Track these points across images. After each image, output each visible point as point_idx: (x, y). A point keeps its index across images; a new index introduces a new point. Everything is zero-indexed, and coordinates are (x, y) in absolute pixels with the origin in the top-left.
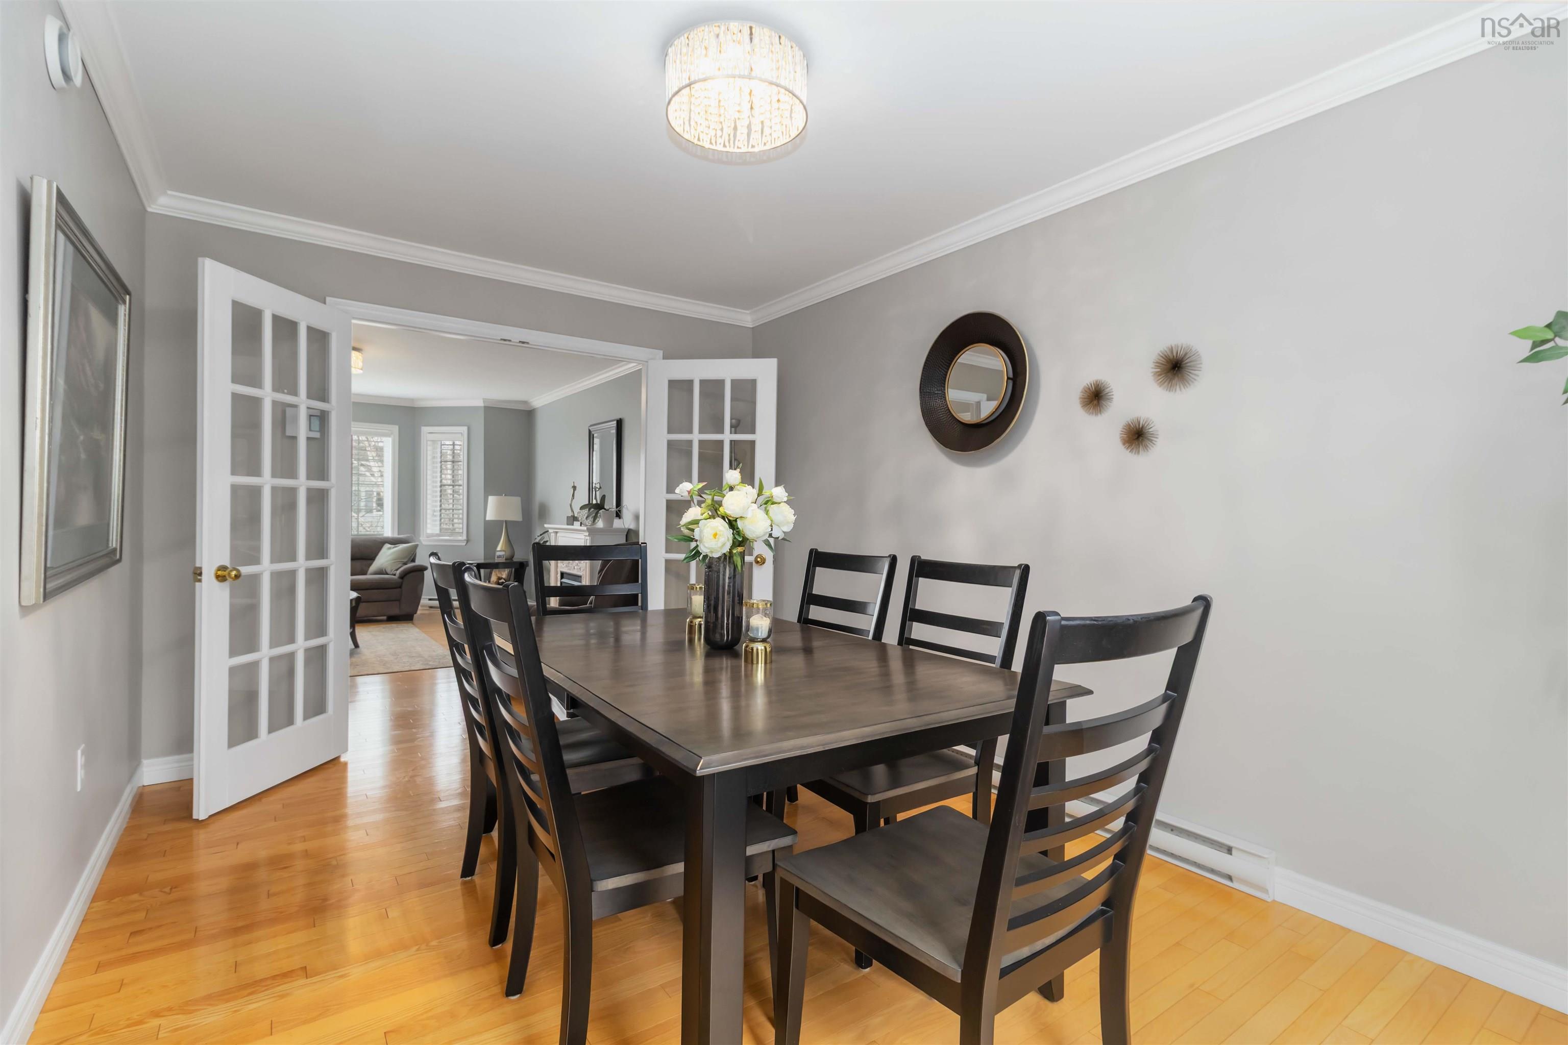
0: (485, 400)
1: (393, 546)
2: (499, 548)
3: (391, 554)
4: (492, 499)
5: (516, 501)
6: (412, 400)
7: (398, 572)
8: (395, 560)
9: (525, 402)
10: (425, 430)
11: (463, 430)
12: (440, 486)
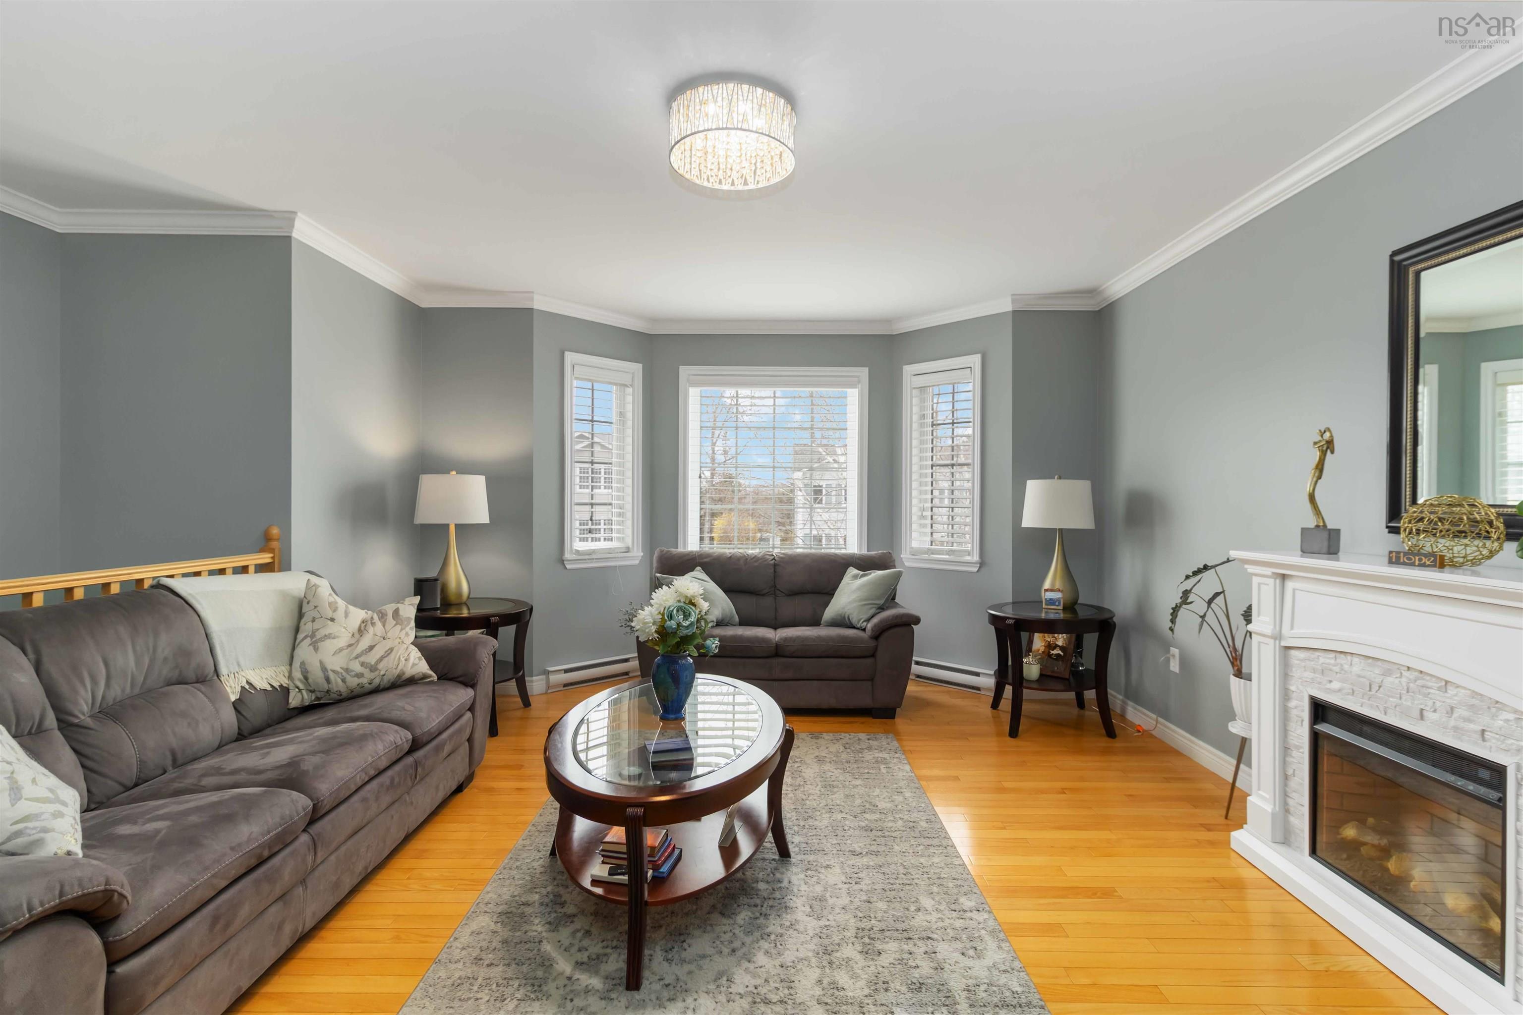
0: (1015, 298)
1: (862, 573)
2: (1047, 585)
3: (858, 589)
4: (1034, 488)
5: (1081, 488)
6: (888, 321)
7: (870, 626)
8: (865, 600)
9: (1092, 292)
10: (909, 369)
11: (975, 360)
12: (932, 466)
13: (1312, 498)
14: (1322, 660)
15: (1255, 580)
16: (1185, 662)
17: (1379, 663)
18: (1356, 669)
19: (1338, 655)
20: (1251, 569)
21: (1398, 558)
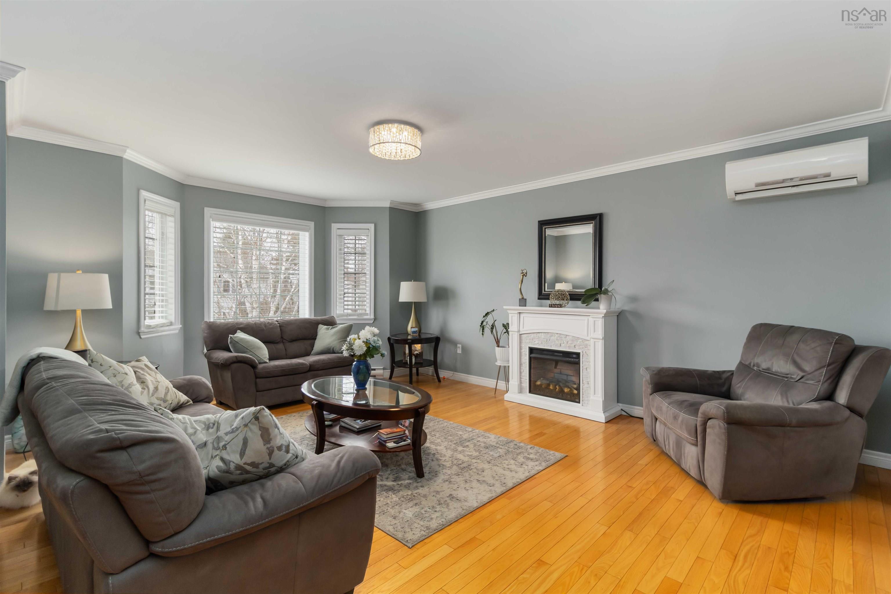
0: (392, 202)
2: (410, 325)
4: (404, 285)
5: (423, 286)
6: (325, 200)
9: (418, 205)
10: (335, 226)
11: (372, 226)
12: (344, 274)
13: (521, 289)
14: (532, 336)
15: (510, 315)
16: (464, 349)
17: (549, 334)
18: (543, 337)
19: (537, 334)
20: (509, 312)
21: (551, 306)
